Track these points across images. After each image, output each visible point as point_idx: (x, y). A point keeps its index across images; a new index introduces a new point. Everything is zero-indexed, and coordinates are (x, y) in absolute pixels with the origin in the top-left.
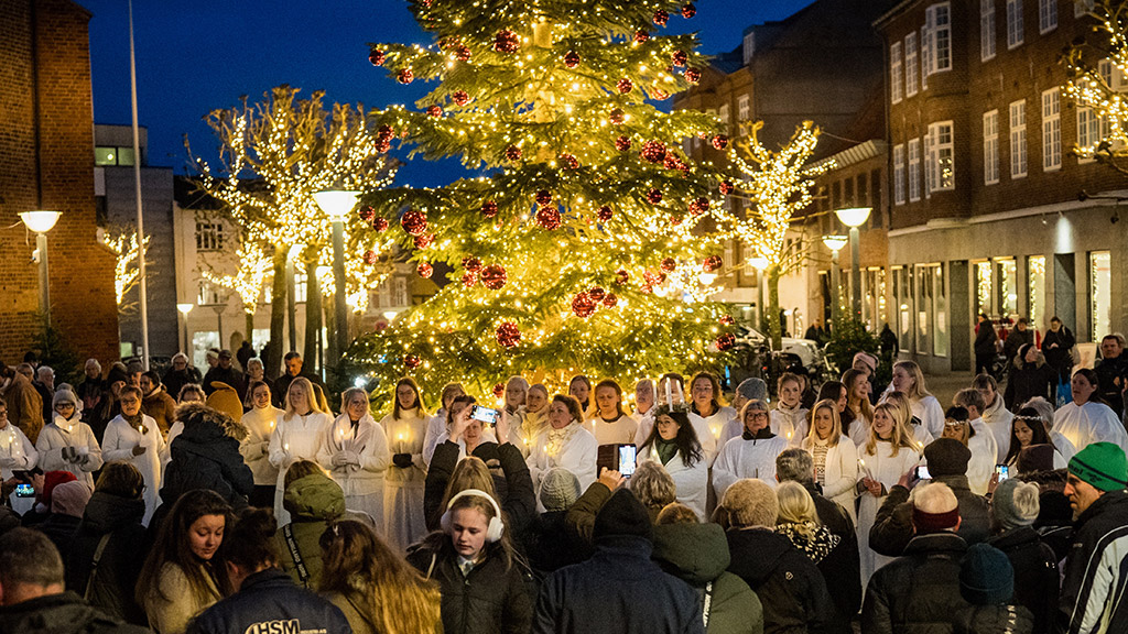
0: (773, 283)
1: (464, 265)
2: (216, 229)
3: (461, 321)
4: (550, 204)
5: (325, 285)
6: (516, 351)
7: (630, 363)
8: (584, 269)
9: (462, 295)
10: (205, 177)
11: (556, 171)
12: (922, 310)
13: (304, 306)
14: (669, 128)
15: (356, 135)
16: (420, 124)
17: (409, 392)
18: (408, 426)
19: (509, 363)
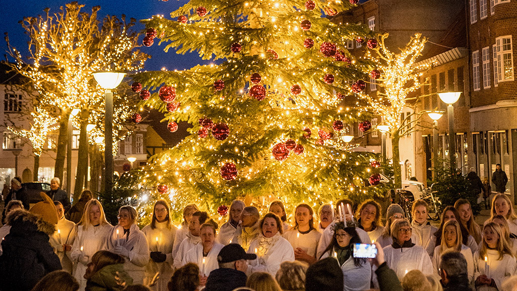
0: (395, 142)
1: (200, 123)
2: (18, 99)
3: (196, 161)
4: (259, 84)
5: (91, 137)
6: (234, 183)
7: (312, 193)
8: (281, 127)
9: (198, 144)
10: (18, 61)
11: (264, 60)
12: (493, 163)
13: (78, 151)
14: (338, 33)
15: (120, 36)
16: (174, 28)
17: (162, 209)
18: (161, 234)
19: (229, 191)
